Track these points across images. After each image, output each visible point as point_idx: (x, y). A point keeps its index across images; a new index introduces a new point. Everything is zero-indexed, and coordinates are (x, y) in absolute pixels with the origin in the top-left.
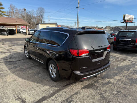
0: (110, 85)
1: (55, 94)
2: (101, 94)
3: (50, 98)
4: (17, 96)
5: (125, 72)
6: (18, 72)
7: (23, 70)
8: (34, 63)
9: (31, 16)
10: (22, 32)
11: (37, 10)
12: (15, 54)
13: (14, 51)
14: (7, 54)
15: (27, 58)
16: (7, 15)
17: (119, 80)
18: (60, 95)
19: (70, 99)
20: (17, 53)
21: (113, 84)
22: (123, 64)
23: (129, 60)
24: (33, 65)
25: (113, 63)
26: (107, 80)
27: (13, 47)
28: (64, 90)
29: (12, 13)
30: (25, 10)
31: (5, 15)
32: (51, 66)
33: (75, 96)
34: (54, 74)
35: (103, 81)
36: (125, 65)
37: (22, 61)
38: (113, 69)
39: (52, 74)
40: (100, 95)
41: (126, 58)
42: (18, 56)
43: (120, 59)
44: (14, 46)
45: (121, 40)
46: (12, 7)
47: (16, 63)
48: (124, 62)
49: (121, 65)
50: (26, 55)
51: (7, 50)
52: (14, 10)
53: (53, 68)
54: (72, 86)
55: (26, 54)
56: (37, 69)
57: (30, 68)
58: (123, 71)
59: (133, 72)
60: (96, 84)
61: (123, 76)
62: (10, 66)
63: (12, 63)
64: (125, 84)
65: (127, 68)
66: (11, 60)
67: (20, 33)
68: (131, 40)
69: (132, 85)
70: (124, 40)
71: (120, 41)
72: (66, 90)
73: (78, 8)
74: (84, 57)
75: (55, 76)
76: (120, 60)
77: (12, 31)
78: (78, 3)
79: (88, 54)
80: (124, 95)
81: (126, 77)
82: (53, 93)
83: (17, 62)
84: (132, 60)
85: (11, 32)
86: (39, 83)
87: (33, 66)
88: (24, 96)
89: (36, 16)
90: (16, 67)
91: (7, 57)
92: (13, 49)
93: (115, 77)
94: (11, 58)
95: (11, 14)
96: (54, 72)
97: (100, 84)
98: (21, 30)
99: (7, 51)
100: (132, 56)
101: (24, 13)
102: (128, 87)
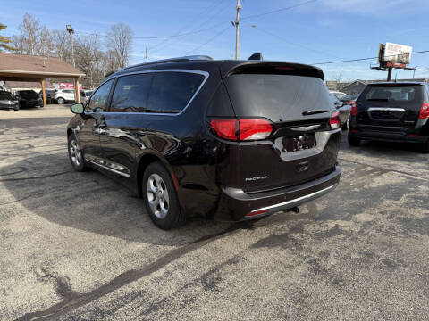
0: (342, 236)
1: (165, 264)
2: (313, 261)
3: (149, 274)
4: (44, 271)
5: (386, 202)
6: (46, 207)
7: (65, 201)
8: (98, 183)
9: (91, 52)
10: (61, 101)
11: (109, 34)
12: (39, 158)
13: (36, 150)
14: (14, 161)
15: (77, 170)
16: (14, 47)
17: (369, 223)
18: (182, 267)
19: (214, 275)
20: (46, 156)
21: (349, 234)
22: (379, 181)
23: (398, 171)
24: (97, 188)
25: (350, 179)
26: (331, 224)
27: (33, 142)
28: (194, 253)
29: (29, 42)
30: (71, 31)
31: (7, 48)
32: (151, 182)
33: (228, 268)
34: (162, 205)
35: (317, 228)
36: (387, 185)
37: (62, 177)
38: (350, 195)
39: (155, 208)
40: (308, 265)
41: (390, 165)
42: (48, 164)
43: (369, 169)
44: (35, 137)
45: (372, 111)
46: (29, 25)
47: (42, 184)
48: (384, 175)
49: (373, 185)
50: (73, 158)
51: (15, 147)
52: (36, 33)
53: (159, 186)
54: (219, 240)
55: (74, 155)
56: (107, 199)
57: (87, 194)
58: (382, 201)
59: (413, 201)
60: (296, 236)
61: (381, 213)
62: (22, 192)
63: (30, 184)
64: (387, 234)
65: (395, 192)
66: (25, 175)
67: (55, 102)
68: (403, 110)
69: (409, 237)
70: (384, 112)
71: (369, 114)
72: (202, 251)
73: (237, 24)
74: (256, 144)
75: (166, 211)
76: (372, 171)
77: (32, 98)
78: (238, 10)
79: (268, 134)
80: (387, 262)
81: (392, 216)
82: (158, 261)
83: (43, 180)
84: (407, 170)
85: (28, 101)
86: (115, 234)
87: (94, 191)
88: (66, 270)
89: (105, 50)
90: (40, 194)
91: (11, 168)
92: (31, 147)
93: (357, 216)
94: (25, 170)
95: (26, 46)
96: (162, 198)
97: (309, 234)
98: (60, 94)
99: (15, 152)
100: (408, 161)
101: (70, 43)
102: (398, 241)
